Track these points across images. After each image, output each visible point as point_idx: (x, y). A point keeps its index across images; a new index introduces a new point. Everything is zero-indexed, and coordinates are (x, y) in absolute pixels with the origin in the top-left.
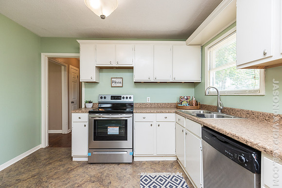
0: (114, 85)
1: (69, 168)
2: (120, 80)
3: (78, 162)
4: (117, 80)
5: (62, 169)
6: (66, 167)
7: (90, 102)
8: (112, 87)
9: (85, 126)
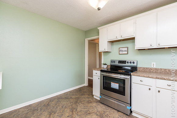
0: (121, 53)
1: (90, 100)
2: (126, 49)
3: (96, 99)
4: (123, 49)
5: (87, 100)
6: (89, 99)
7: (105, 64)
8: (120, 54)
9: (99, 79)
